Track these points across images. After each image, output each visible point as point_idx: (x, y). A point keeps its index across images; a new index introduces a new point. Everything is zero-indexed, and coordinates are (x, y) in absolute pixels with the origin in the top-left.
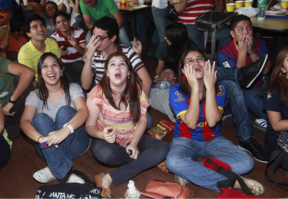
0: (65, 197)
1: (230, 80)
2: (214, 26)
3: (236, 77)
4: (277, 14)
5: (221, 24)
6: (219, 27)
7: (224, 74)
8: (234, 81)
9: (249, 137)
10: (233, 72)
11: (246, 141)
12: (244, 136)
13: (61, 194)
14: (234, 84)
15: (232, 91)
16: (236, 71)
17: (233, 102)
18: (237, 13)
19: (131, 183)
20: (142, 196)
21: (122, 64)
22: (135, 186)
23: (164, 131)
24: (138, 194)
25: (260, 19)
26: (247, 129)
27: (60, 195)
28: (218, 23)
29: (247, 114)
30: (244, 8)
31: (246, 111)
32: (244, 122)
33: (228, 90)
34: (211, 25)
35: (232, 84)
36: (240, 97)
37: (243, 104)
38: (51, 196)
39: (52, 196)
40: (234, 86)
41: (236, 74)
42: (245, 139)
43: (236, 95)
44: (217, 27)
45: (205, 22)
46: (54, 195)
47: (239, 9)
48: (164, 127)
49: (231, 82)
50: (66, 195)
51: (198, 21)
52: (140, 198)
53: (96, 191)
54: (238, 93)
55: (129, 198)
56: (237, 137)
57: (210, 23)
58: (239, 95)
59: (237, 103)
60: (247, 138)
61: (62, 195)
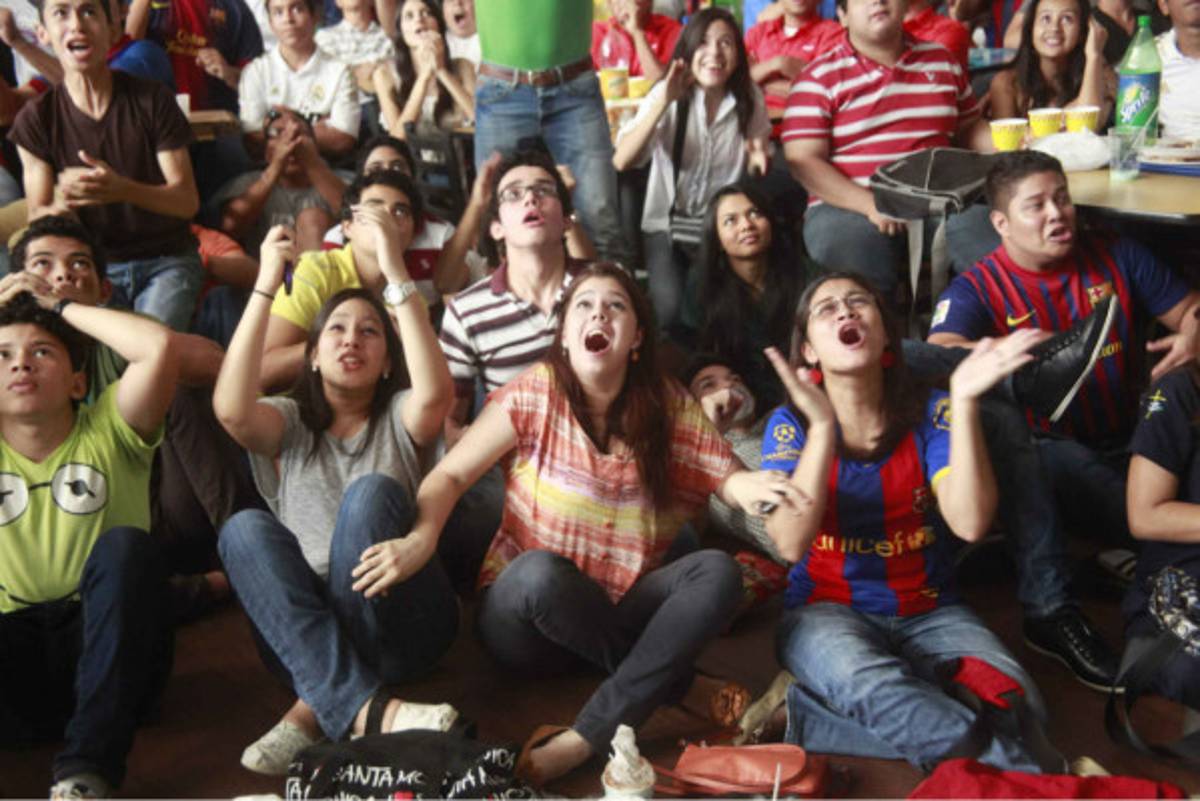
0: (391, 780)
2: (938, 203)
4: (1187, 160)
5: (966, 197)
6: (959, 206)
9: (1058, 604)
12: (1040, 600)
13: (377, 770)
19: (624, 733)
20: (661, 779)
24: (648, 774)
25: (1117, 177)
27: (373, 774)
28: (954, 193)
30: (1063, 135)
34: (928, 202)
38: (341, 779)
39: (347, 778)
42: (1046, 612)
44: (949, 207)
45: (906, 189)
46: (350, 773)
50: (395, 776)
51: (879, 185)
57: (924, 192)
60: (1053, 608)
61: (381, 773)
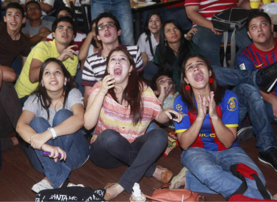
0: (67, 199)
1: (248, 83)
2: (233, 25)
3: (254, 80)
5: (242, 23)
6: (240, 26)
7: (241, 77)
8: (253, 85)
9: (270, 147)
10: (251, 75)
11: (266, 151)
12: (264, 146)
13: (63, 196)
14: (253, 88)
15: (250, 95)
16: (255, 73)
17: (251, 108)
18: (263, 10)
19: (136, 185)
20: (147, 199)
21: (123, 59)
22: (140, 188)
23: (173, 142)
24: (144, 197)
26: (267, 137)
27: (61, 197)
28: (238, 22)
29: (267, 121)
30: (273, 4)
31: (266, 117)
32: (265, 130)
33: (246, 95)
34: (230, 25)
35: (250, 88)
36: (259, 102)
37: (263, 110)
38: (52, 198)
39: (54, 198)
40: (253, 90)
41: (255, 76)
42: (265, 149)
43: (255, 100)
44: (236, 26)
45: (223, 21)
47: (266, 5)
48: (173, 138)
49: (249, 86)
50: (68, 197)
51: (214, 20)
52: (146, 201)
53: (100, 192)
54: (257, 98)
55: (134, 201)
56: (257, 147)
57: (229, 22)
58: (258, 100)
59: (257, 108)
60: (268, 148)
61: (64, 197)
